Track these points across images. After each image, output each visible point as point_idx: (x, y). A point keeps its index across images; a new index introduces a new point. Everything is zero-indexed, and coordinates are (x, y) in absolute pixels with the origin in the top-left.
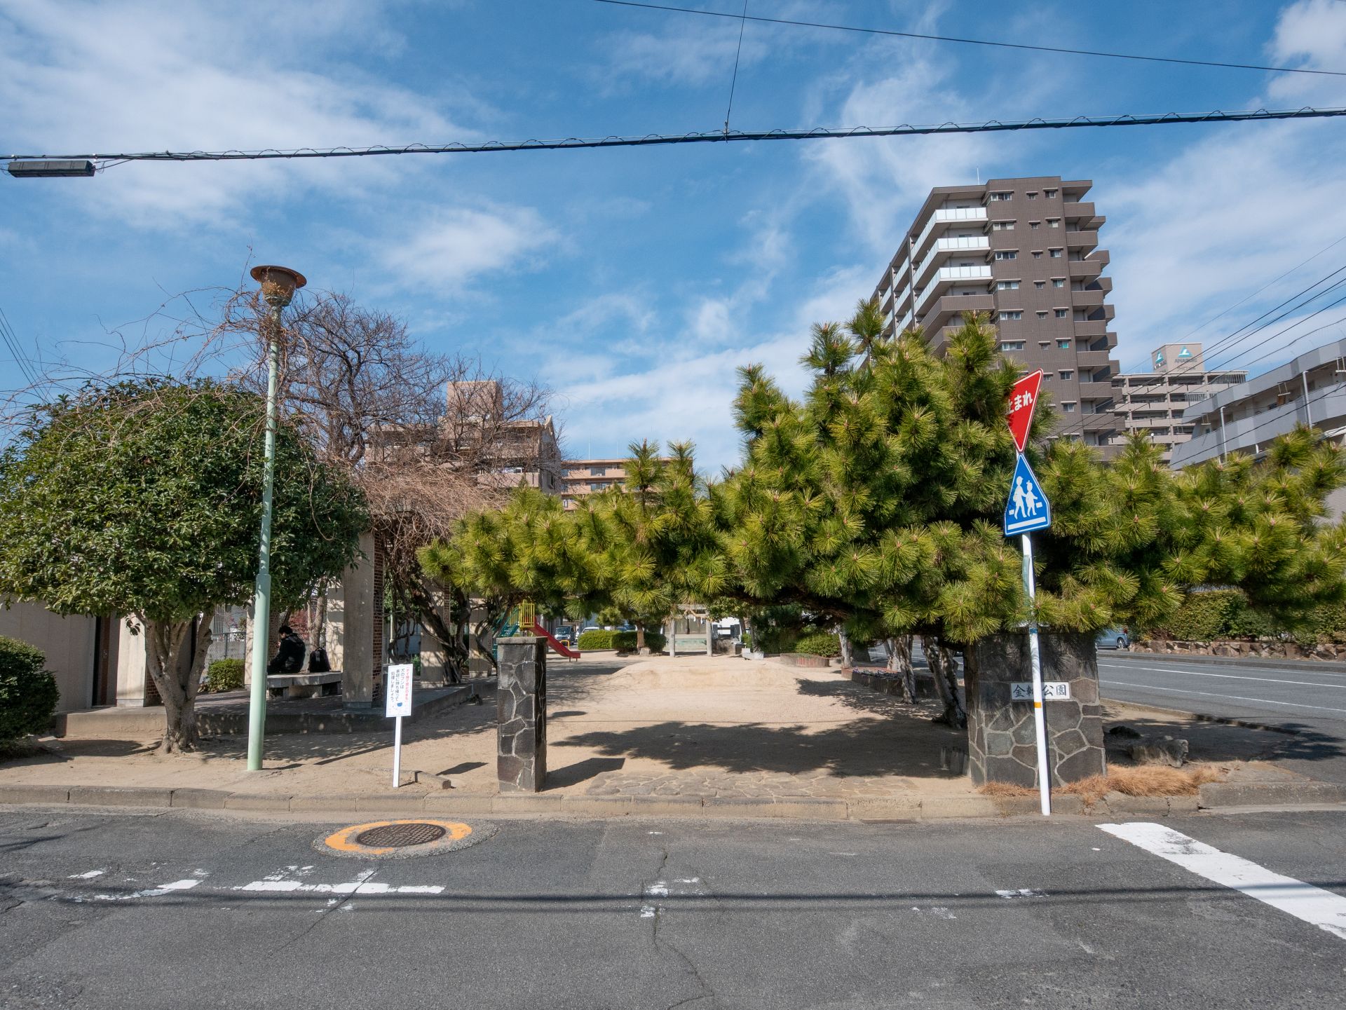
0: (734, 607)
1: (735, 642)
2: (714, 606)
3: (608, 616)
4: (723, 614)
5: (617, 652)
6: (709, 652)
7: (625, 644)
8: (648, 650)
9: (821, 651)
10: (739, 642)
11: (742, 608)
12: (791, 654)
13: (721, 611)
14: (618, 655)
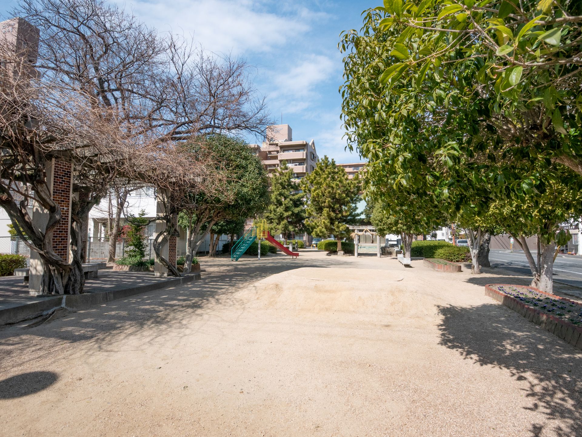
0: (392, 228)
1: (396, 249)
2: (379, 227)
3: (318, 232)
4: (385, 232)
5: (327, 252)
6: (379, 255)
7: (331, 248)
8: (342, 252)
9: (452, 258)
10: (398, 250)
11: (398, 228)
12: (431, 260)
13: (384, 230)
14: (327, 255)
